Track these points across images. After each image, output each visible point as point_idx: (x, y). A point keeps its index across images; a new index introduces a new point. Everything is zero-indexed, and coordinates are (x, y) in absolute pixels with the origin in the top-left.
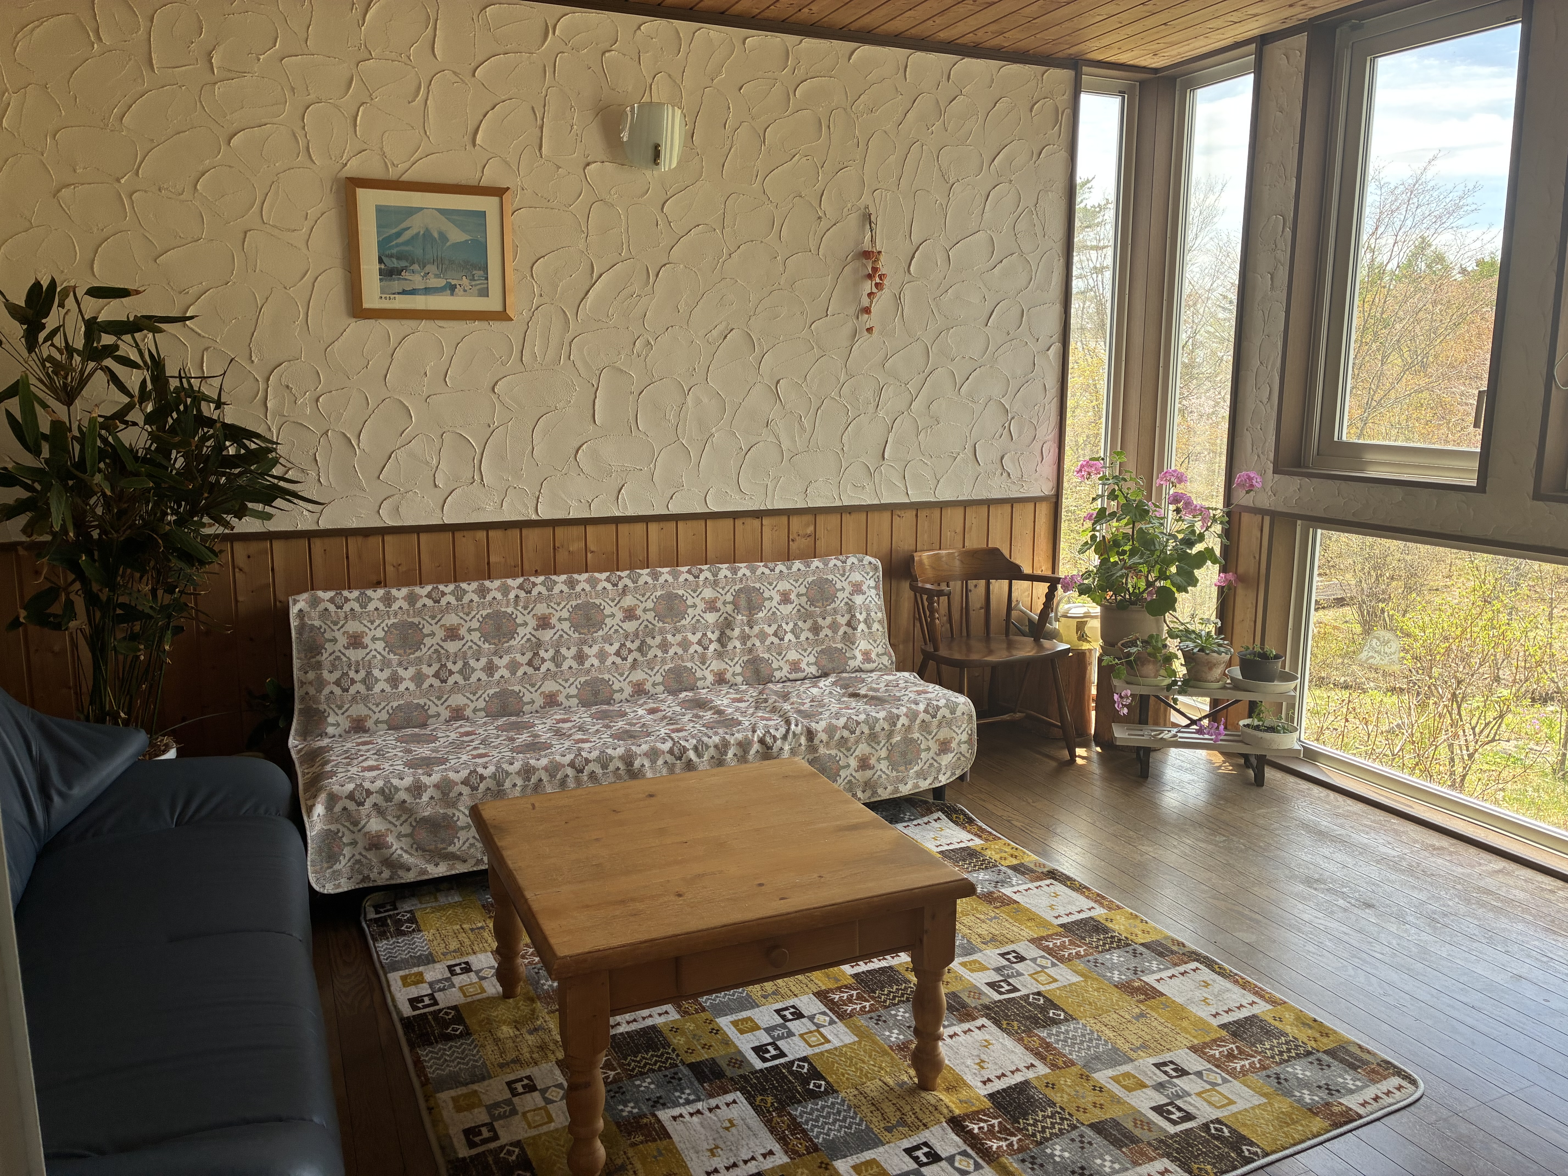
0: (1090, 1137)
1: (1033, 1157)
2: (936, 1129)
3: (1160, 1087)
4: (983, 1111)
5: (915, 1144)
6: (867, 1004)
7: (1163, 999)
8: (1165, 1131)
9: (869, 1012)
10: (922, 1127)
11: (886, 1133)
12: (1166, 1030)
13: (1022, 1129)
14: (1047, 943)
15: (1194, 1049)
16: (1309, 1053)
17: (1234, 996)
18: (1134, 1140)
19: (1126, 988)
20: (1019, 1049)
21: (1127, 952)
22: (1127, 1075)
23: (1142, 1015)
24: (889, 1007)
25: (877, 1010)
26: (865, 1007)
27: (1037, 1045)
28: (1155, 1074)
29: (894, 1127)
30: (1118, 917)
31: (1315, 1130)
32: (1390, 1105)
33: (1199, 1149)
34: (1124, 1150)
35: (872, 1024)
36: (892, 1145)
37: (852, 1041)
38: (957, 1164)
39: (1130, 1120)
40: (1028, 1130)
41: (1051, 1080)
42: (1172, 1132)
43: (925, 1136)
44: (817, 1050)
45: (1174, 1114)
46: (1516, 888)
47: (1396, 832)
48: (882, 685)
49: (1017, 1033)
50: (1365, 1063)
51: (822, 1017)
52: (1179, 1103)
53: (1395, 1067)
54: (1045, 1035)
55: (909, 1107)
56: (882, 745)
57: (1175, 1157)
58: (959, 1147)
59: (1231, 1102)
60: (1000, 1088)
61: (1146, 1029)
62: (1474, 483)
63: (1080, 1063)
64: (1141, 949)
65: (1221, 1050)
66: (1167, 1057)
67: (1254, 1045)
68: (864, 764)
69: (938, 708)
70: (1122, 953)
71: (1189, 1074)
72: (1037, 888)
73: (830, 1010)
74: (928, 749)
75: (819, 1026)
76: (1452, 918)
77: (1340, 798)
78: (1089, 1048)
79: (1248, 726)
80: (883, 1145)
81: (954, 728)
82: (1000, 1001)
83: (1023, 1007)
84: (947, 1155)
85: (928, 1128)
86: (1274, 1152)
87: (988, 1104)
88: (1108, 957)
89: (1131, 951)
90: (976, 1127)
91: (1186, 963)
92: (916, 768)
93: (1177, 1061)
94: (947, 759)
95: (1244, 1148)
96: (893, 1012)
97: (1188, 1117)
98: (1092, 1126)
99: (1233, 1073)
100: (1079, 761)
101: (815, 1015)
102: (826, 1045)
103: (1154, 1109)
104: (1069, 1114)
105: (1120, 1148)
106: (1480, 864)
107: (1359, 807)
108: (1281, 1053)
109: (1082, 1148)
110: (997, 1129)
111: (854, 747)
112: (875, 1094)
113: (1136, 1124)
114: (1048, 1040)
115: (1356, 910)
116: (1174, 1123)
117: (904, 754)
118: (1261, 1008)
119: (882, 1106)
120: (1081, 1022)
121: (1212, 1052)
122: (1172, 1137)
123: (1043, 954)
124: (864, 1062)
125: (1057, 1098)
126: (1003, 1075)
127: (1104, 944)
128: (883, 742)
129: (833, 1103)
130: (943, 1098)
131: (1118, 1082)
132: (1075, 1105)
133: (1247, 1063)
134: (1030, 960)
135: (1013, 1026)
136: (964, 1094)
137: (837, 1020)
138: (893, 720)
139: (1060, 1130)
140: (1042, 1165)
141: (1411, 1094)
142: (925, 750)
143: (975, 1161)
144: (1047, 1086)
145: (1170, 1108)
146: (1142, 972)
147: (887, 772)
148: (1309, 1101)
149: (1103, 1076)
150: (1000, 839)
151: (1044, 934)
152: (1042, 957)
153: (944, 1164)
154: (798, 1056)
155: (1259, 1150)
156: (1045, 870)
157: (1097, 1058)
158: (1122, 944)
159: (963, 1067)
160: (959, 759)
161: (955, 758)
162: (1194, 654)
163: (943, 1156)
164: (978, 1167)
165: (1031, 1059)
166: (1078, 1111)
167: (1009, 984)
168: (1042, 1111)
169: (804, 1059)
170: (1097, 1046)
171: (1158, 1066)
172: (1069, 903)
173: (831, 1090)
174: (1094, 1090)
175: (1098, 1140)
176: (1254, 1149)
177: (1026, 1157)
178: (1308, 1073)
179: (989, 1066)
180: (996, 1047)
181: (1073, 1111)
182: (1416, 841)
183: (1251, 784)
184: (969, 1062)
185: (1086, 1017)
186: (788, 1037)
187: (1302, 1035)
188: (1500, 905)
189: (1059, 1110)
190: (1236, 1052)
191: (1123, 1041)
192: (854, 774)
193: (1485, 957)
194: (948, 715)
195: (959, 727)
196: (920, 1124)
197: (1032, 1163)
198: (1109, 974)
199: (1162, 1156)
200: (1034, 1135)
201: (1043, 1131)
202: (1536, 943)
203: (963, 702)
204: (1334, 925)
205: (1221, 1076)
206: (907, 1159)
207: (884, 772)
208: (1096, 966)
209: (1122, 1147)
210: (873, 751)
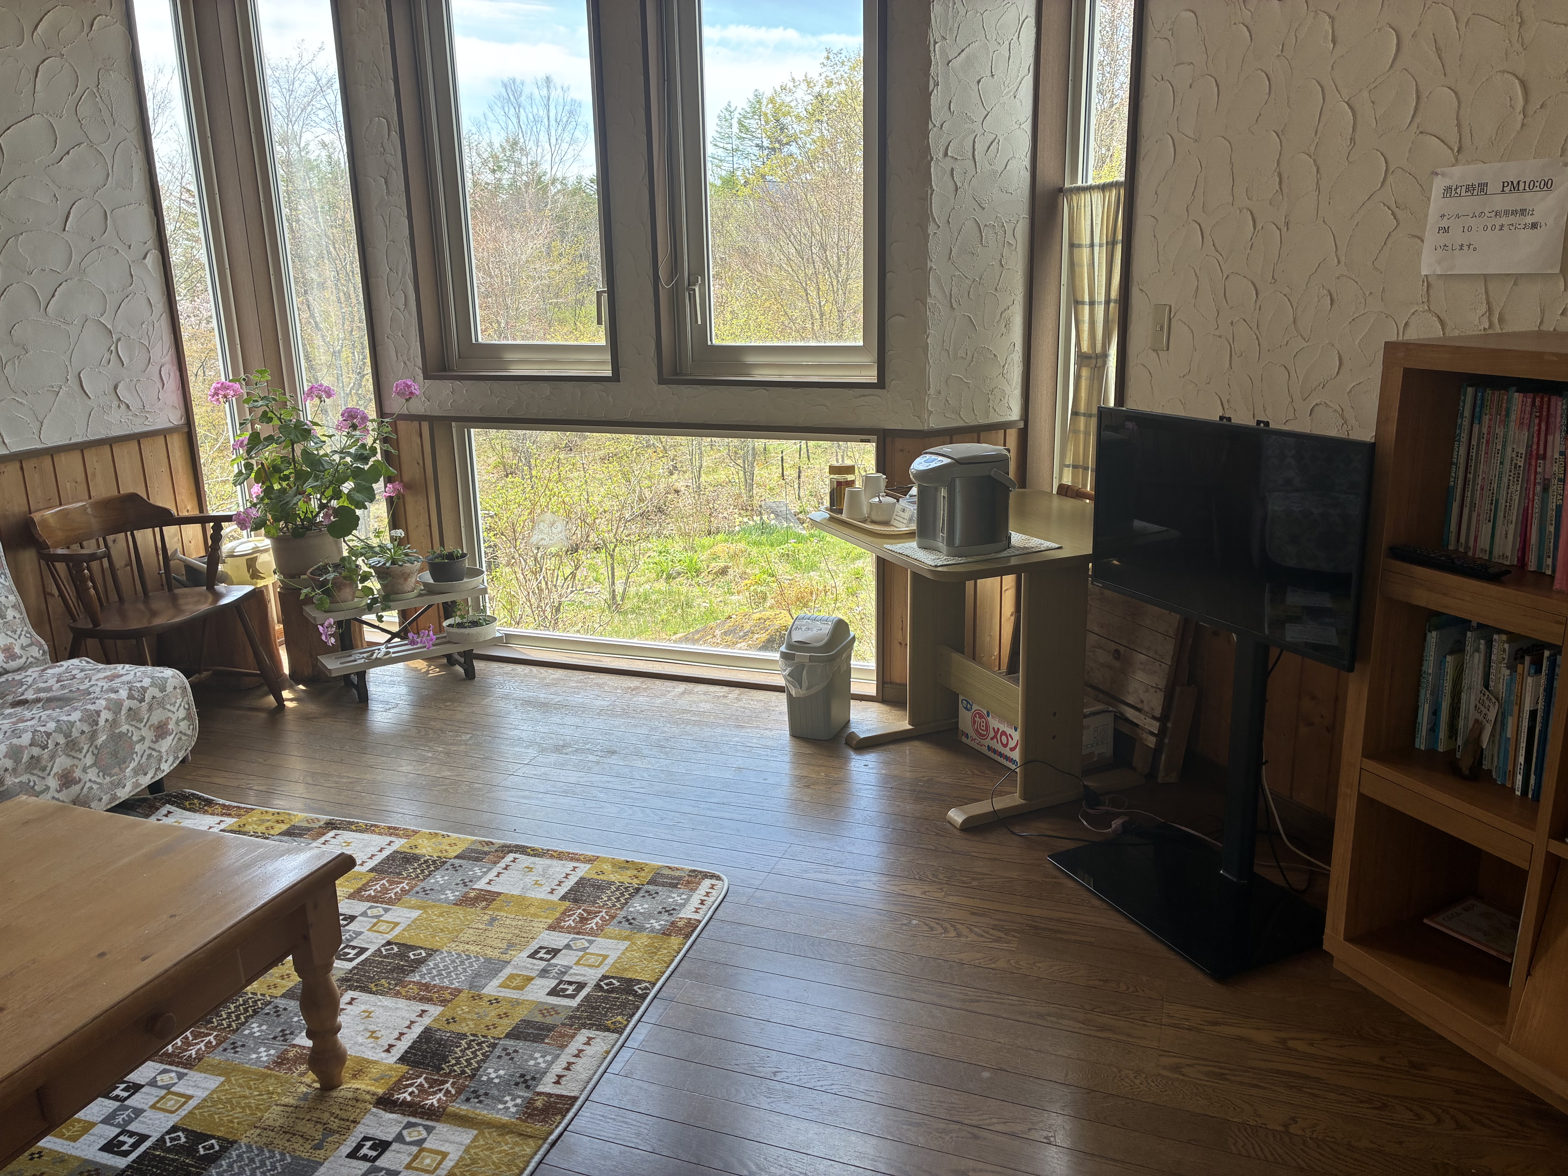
0: (512, 1046)
1: (474, 1092)
2: (368, 1119)
3: (544, 973)
4: (403, 1077)
5: (354, 1145)
6: (211, 1038)
7: (502, 897)
8: (571, 1007)
9: (218, 1045)
10: (353, 1125)
11: (318, 1152)
12: (520, 923)
13: (449, 1073)
14: (367, 893)
15: (551, 928)
16: (638, 890)
17: (558, 870)
18: (550, 1028)
19: (466, 901)
20: (402, 1003)
21: (447, 869)
22: (512, 977)
23: (493, 920)
24: (238, 1029)
25: (226, 1038)
26: (210, 1042)
27: (416, 991)
28: (534, 964)
29: (322, 1141)
30: (420, 841)
31: (676, 947)
32: (714, 903)
33: (604, 1008)
34: (546, 1041)
35: (230, 1054)
36: (331, 1159)
37: (218, 1083)
38: (408, 1139)
39: (536, 1012)
40: (455, 1071)
41: (449, 1014)
42: (576, 1005)
43: (359, 1132)
44: (183, 1112)
45: (567, 989)
46: (701, 701)
47: (598, 685)
48: (52, 682)
49: (390, 989)
50: (680, 878)
51: (165, 1077)
52: (566, 978)
53: (701, 872)
54: (418, 978)
55: (327, 1115)
56: (84, 751)
57: (590, 1024)
58: (401, 1122)
59: (605, 957)
60: (406, 1047)
61: (503, 930)
62: (609, 373)
63: (465, 987)
64: (457, 862)
65: (573, 918)
66: (534, 946)
67: (594, 902)
68: (67, 780)
69: (145, 690)
70: (443, 873)
71: (560, 950)
72: (324, 844)
73: (170, 1064)
74: (143, 739)
75: (167, 1087)
76: (673, 740)
77: (543, 670)
78: (465, 970)
79: (450, 626)
80: (321, 1164)
81: (168, 706)
82: (354, 968)
83: (380, 963)
84: (394, 1135)
85: (359, 1123)
86: (658, 979)
87: (404, 1068)
88: (432, 881)
89: (450, 868)
90: (406, 1095)
91: (503, 858)
92: (132, 765)
93: (545, 944)
94: (165, 745)
95: (635, 988)
96: (247, 1032)
97: (581, 986)
98: (508, 1036)
99: (592, 933)
100: (288, 704)
101: (155, 1077)
102: (190, 1102)
103: (549, 994)
104: (483, 1036)
105: (542, 1041)
106: (669, 692)
107: (559, 673)
108: (618, 899)
109: (512, 1059)
110: (426, 1085)
111: (50, 765)
112: (281, 1121)
113: (543, 1014)
114: (424, 982)
115: (605, 760)
116: (572, 996)
117: (114, 754)
118: (584, 870)
119: (297, 1128)
120: (443, 951)
121: (567, 924)
122: (577, 1009)
123: (370, 904)
124: (245, 1097)
125: (465, 1029)
126: (401, 1034)
127: (423, 872)
128: (86, 747)
129: (238, 1156)
130: (359, 1087)
131: (508, 987)
132: (482, 1026)
133: (598, 919)
134: (361, 915)
135: (382, 985)
136: (374, 1071)
137: (186, 1071)
138: (92, 718)
139: (483, 1054)
140: (486, 1094)
141: (722, 887)
142: (139, 741)
143: (424, 1126)
144: (448, 1023)
145: (561, 986)
146: (471, 881)
147: (98, 780)
148: (659, 927)
149: (492, 988)
150: (253, 809)
151: (360, 885)
152: (370, 908)
153: (395, 1146)
154: (165, 1130)
155: (647, 984)
156: (321, 823)
157: (477, 975)
158: (438, 864)
159: (357, 1048)
160: (180, 739)
161: (176, 739)
162: (388, 568)
163: (390, 1139)
164: (429, 1129)
165: (420, 1006)
166: (489, 1029)
167: (354, 948)
168: (457, 1047)
169: (174, 1129)
170: (471, 965)
171: (532, 956)
172: (365, 846)
173: (227, 1144)
174: (492, 1004)
175: (520, 1044)
176: (643, 985)
177: (468, 1095)
178: (646, 906)
179: (382, 1033)
180: (378, 1012)
181: (485, 1032)
182: (616, 688)
183: (464, 680)
184: (360, 1039)
185: (445, 944)
186: (137, 1116)
187: (625, 877)
188: (698, 719)
189: (472, 1038)
190: (585, 915)
191: (491, 949)
192: (57, 795)
193: (711, 762)
194: (159, 695)
195: (174, 704)
196: (348, 1123)
197: (477, 1097)
198: (443, 897)
199: (579, 1029)
200: (463, 1072)
201: (470, 1064)
202: (736, 739)
203: (170, 675)
204: (596, 778)
205: (586, 940)
206: (355, 1163)
207: (95, 782)
208: (427, 894)
209: (544, 1039)
210: (76, 762)
